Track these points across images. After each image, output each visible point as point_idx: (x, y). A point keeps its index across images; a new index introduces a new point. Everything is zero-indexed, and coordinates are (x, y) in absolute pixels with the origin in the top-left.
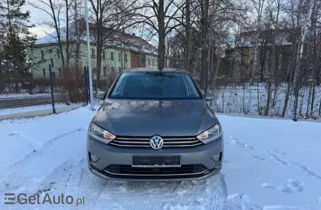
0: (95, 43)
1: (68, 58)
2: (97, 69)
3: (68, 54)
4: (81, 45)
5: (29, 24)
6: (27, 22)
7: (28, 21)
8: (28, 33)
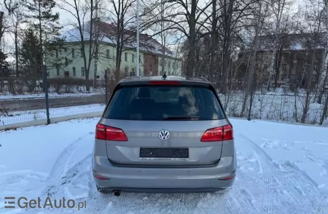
0: (115, 44)
1: (90, 59)
2: (116, 70)
3: (90, 54)
4: (101, 45)
5: (58, 26)
6: (56, 24)
7: (58, 23)
8: (58, 34)
